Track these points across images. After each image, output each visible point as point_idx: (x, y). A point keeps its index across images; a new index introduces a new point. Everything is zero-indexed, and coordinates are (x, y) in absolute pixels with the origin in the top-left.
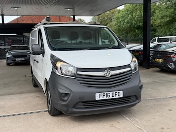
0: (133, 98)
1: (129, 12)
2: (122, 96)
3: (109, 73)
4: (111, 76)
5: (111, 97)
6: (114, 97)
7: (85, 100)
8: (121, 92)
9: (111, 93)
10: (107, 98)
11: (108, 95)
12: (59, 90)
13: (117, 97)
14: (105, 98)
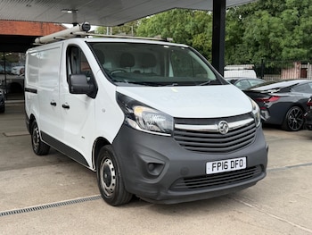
0: (258, 170)
1: (163, 23)
2: (244, 167)
3: (226, 127)
4: (229, 131)
5: (229, 169)
6: (234, 169)
7: (190, 175)
8: (244, 159)
9: (229, 161)
10: (224, 170)
11: (225, 166)
12: (143, 157)
13: (238, 168)
14: (221, 170)
